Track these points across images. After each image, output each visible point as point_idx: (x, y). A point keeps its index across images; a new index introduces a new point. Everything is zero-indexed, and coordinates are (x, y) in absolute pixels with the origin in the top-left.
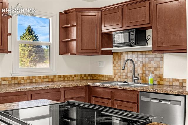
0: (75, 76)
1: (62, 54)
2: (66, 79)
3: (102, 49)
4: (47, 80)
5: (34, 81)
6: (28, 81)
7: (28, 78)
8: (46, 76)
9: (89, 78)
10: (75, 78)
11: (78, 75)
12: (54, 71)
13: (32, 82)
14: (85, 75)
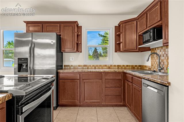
0: (127, 66)
1: (116, 52)
2: (120, 67)
3: (139, 47)
4: (106, 67)
5: (97, 67)
6: (93, 67)
7: (93, 66)
8: (105, 65)
9: (139, 68)
10: (127, 67)
11: (129, 65)
12: (111, 62)
13: (96, 68)
14: (136, 66)
